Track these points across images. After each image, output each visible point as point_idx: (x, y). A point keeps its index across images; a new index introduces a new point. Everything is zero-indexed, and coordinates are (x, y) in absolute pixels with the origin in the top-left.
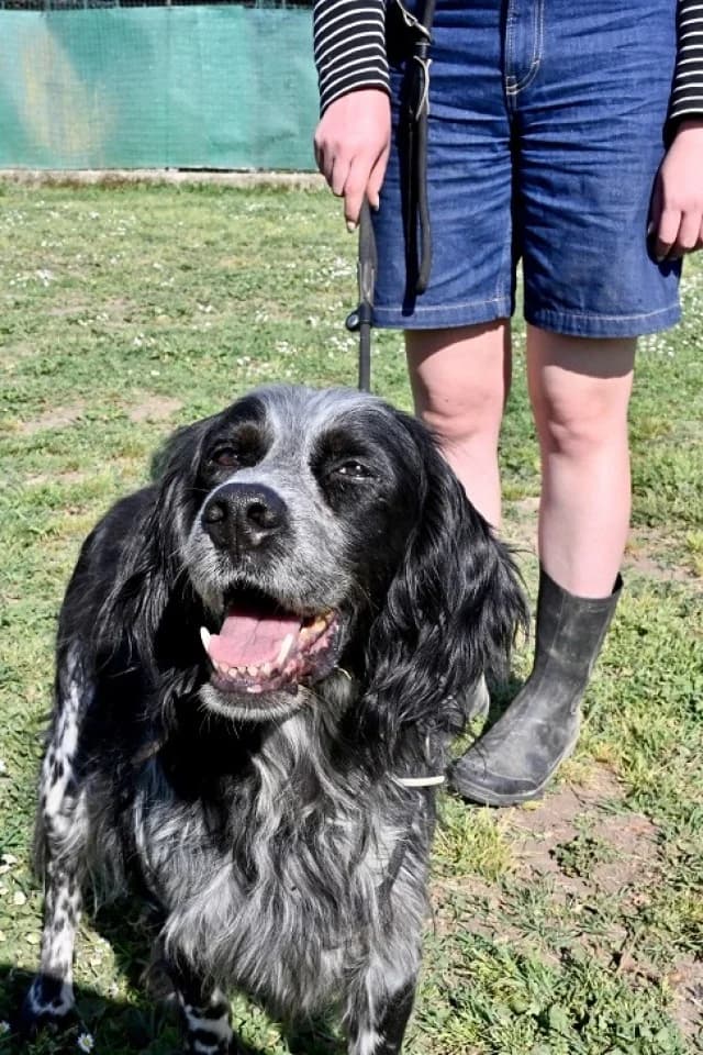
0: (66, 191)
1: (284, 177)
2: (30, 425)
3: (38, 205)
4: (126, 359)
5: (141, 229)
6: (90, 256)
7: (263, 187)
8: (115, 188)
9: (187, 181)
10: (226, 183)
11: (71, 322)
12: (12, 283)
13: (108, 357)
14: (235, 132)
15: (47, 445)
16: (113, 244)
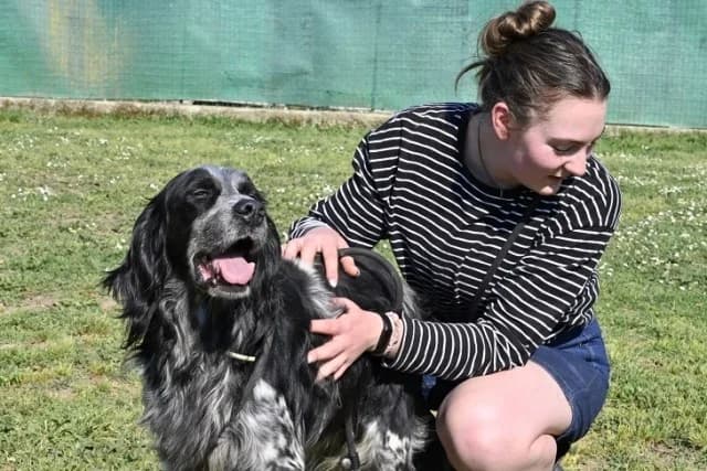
0: (81, 119)
1: (297, 112)
2: (10, 308)
3: (50, 131)
4: (105, 261)
5: (146, 155)
6: (91, 177)
7: (274, 122)
8: (128, 118)
9: (200, 114)
10: (238, 117)
11: (62, 229)
12: (14, 196)
13: (90, 258)
14: (250, 68)
15: (22, 322)
16: (116, 166)
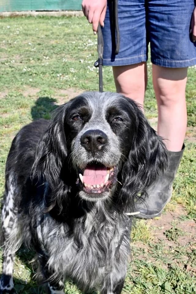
1: (71, 13)
4: (21, 76)
5: (24, 32)
6: (8, 41)
7: (63, 16)
8: (15, 18)
9: (38, 15)
10: (51, 15)
11: (2, 63)
13: (15, 75)
16: (15, 37)
